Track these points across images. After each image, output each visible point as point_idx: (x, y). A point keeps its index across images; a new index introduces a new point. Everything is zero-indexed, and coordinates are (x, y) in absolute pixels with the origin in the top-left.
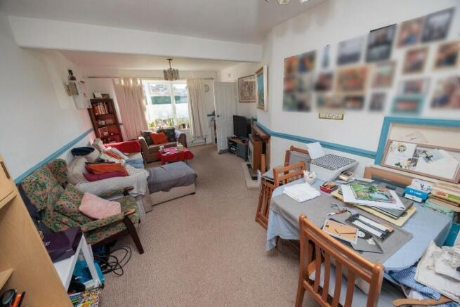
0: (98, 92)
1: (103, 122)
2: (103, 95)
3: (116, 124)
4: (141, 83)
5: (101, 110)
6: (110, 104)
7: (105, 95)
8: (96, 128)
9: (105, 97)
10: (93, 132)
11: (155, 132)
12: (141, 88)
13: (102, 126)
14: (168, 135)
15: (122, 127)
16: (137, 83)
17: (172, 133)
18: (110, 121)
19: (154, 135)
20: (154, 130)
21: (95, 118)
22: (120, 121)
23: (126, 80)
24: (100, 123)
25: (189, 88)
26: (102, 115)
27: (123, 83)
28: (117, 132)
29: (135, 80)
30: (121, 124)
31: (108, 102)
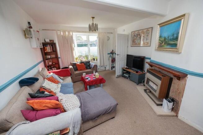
0: (47, 38)
1: (49, 57)
2: (50, 41)
3: (57, 57)
4: (72, 34)
5: (48, 49)
6: (54, 46)
7: (51, 40)
8: (44, 60)
9: (51, 42)
10: (43, 63)
11: (79, 63)
12: (72, 37)
13: (48, 59)
14: (86, 65)
15: (60, 60)
16: (70, 34)
17: (88, 64)
18: (54, 56)
19: (78, 65)
20: (78, 62)
21: (44, 53)
22: (59, 56)
23: (64, 32)
24: (47, 57)
25: (99, 38)
26: (49, 52)
27: (62, 34)
28: (57, 63)
29: (69, 32)
30: (60, 58)
31: (53, 44)
